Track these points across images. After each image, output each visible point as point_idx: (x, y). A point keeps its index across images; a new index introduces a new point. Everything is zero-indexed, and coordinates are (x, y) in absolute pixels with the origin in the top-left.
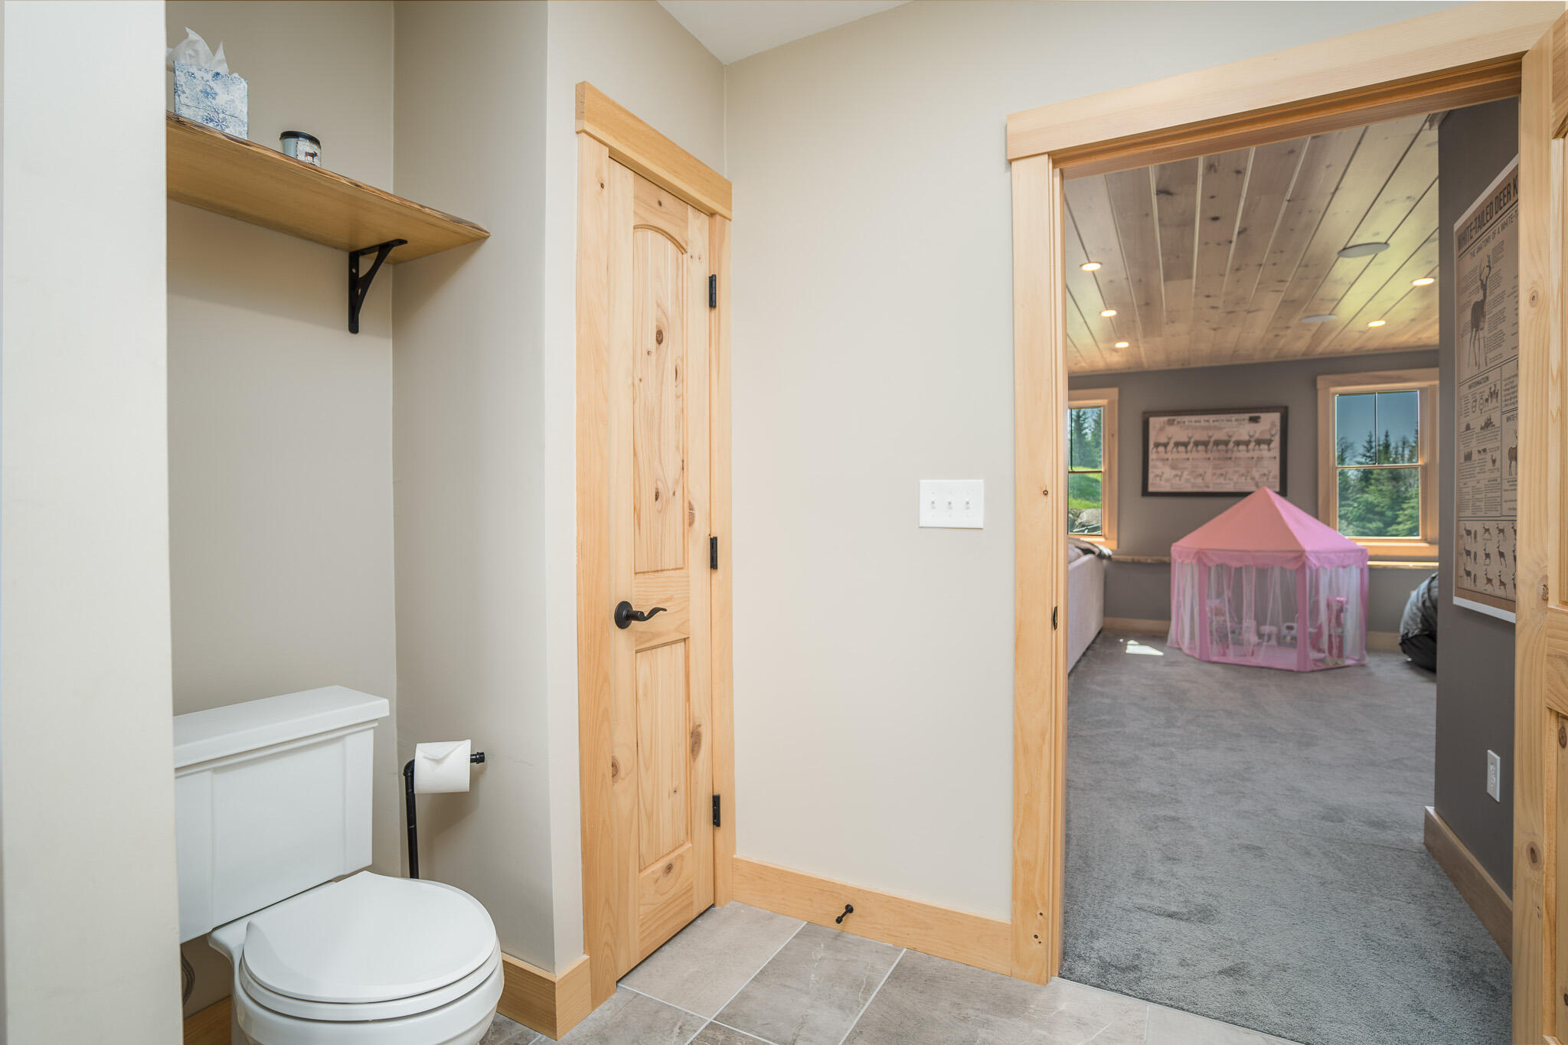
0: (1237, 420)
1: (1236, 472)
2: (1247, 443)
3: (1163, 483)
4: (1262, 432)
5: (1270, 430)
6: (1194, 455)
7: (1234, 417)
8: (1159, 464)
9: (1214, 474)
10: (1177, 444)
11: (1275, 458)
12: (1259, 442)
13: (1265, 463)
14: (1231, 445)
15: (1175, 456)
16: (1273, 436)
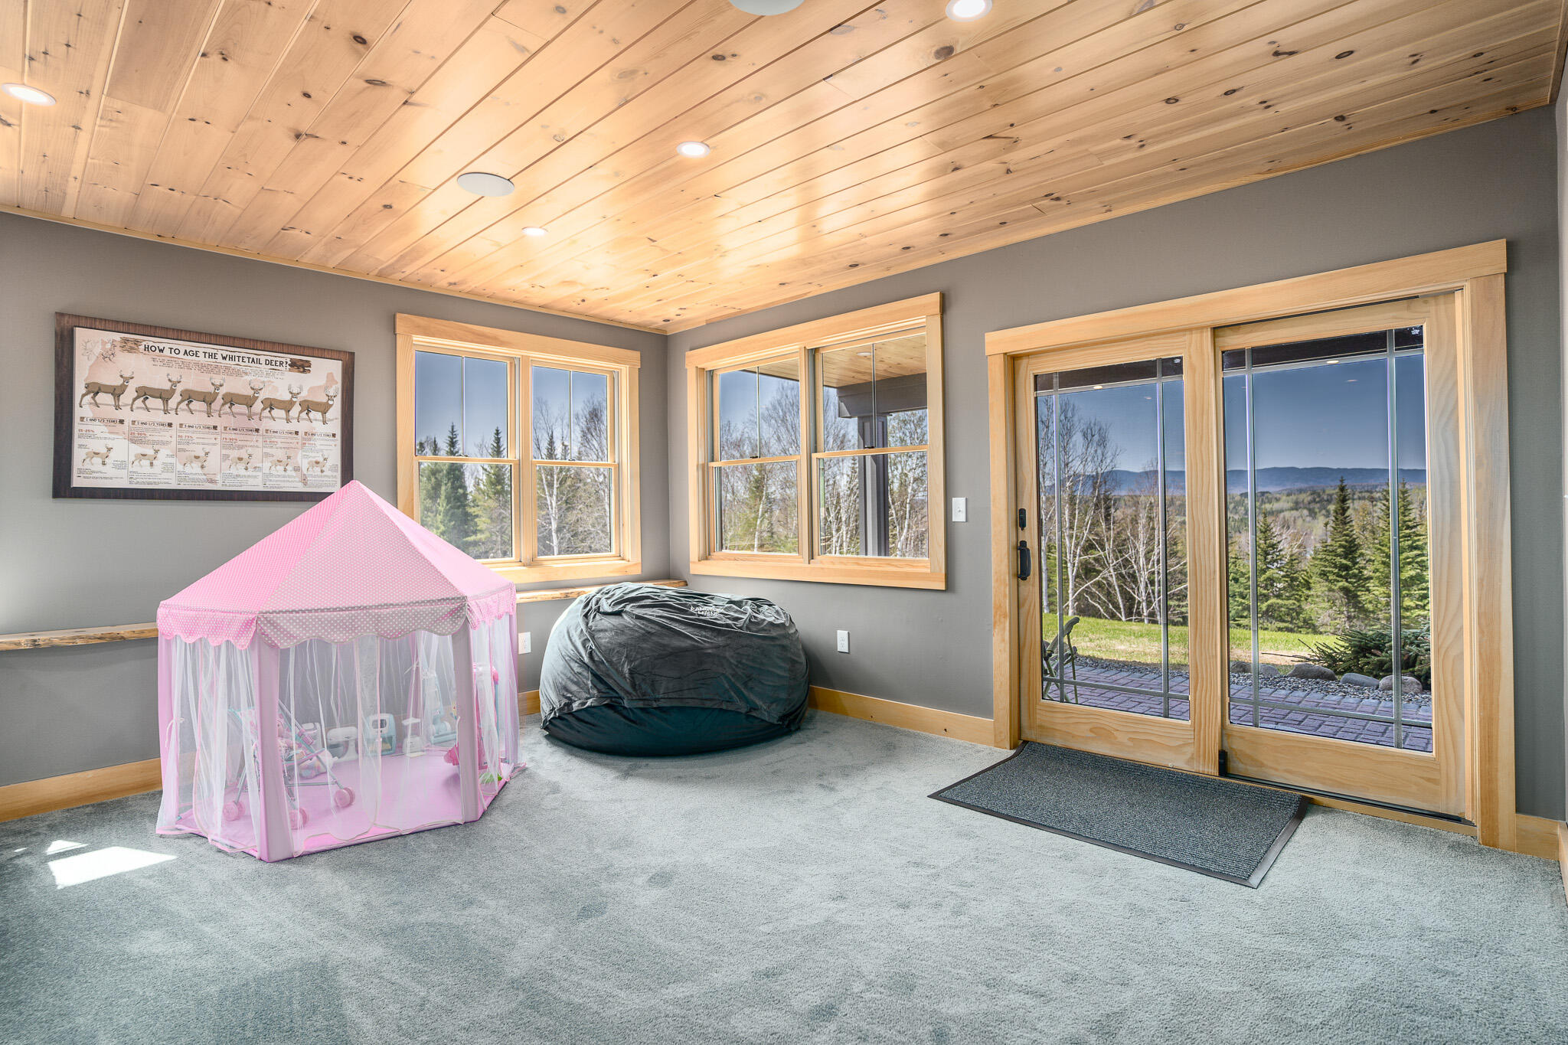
0: (268, 363)
1: (267, 455)
2: (287, 406)
3: (109, 470)
4: (312, 390)
5: (326, 388)
6: (184, 417)
7: (264, 356)
8: (99, 429)
9: (226, 457)
10: (144, 393)
11: (334, 435)
12: (308, 407)
13: (319, 443)
14: (258, 406)
15: (140, 415)
16: (330, 398)
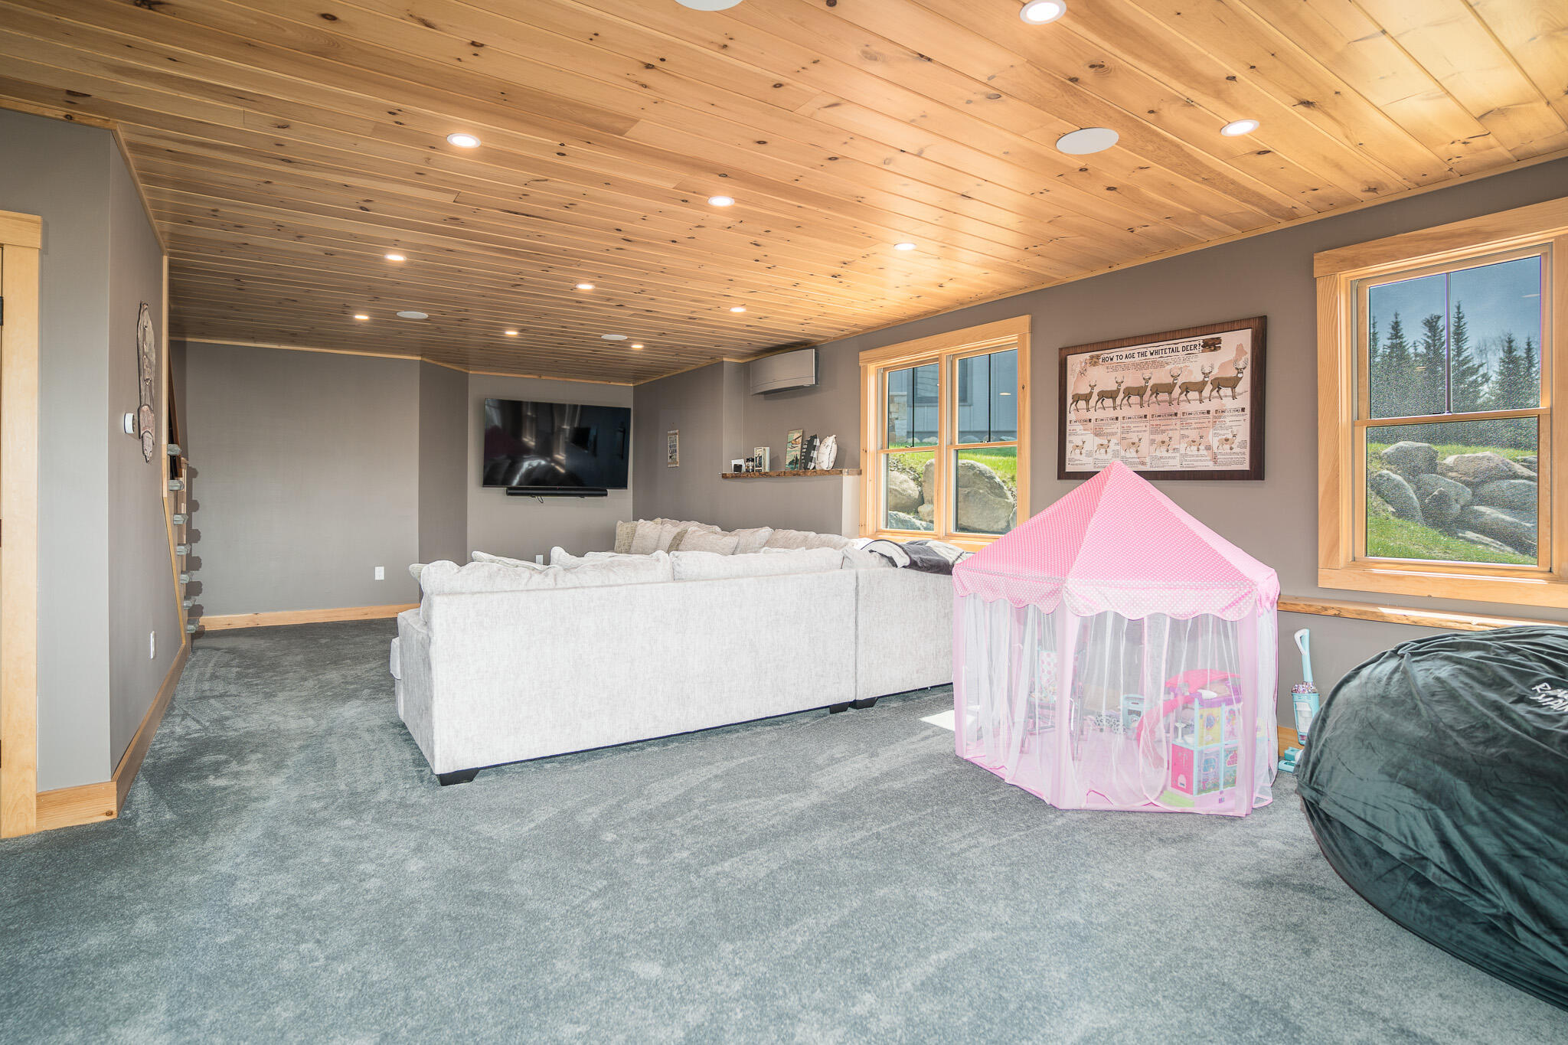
0: (1185, 349)
1: (1183, 436)
2: (1199, 387)
3: (1084, 459)
4: (1222, 366)
5: (1236, 361)
6: (1126, 411)
7: (1181, 343)
8: (1079, 427)
9: (1153, 441)
10: (1103, 395)
11: (1243, 410)
12: (1218, 384)
13: (1228, 419)
14: (1177, 391)
15: (1100, 414)
16: (1240, 371)
